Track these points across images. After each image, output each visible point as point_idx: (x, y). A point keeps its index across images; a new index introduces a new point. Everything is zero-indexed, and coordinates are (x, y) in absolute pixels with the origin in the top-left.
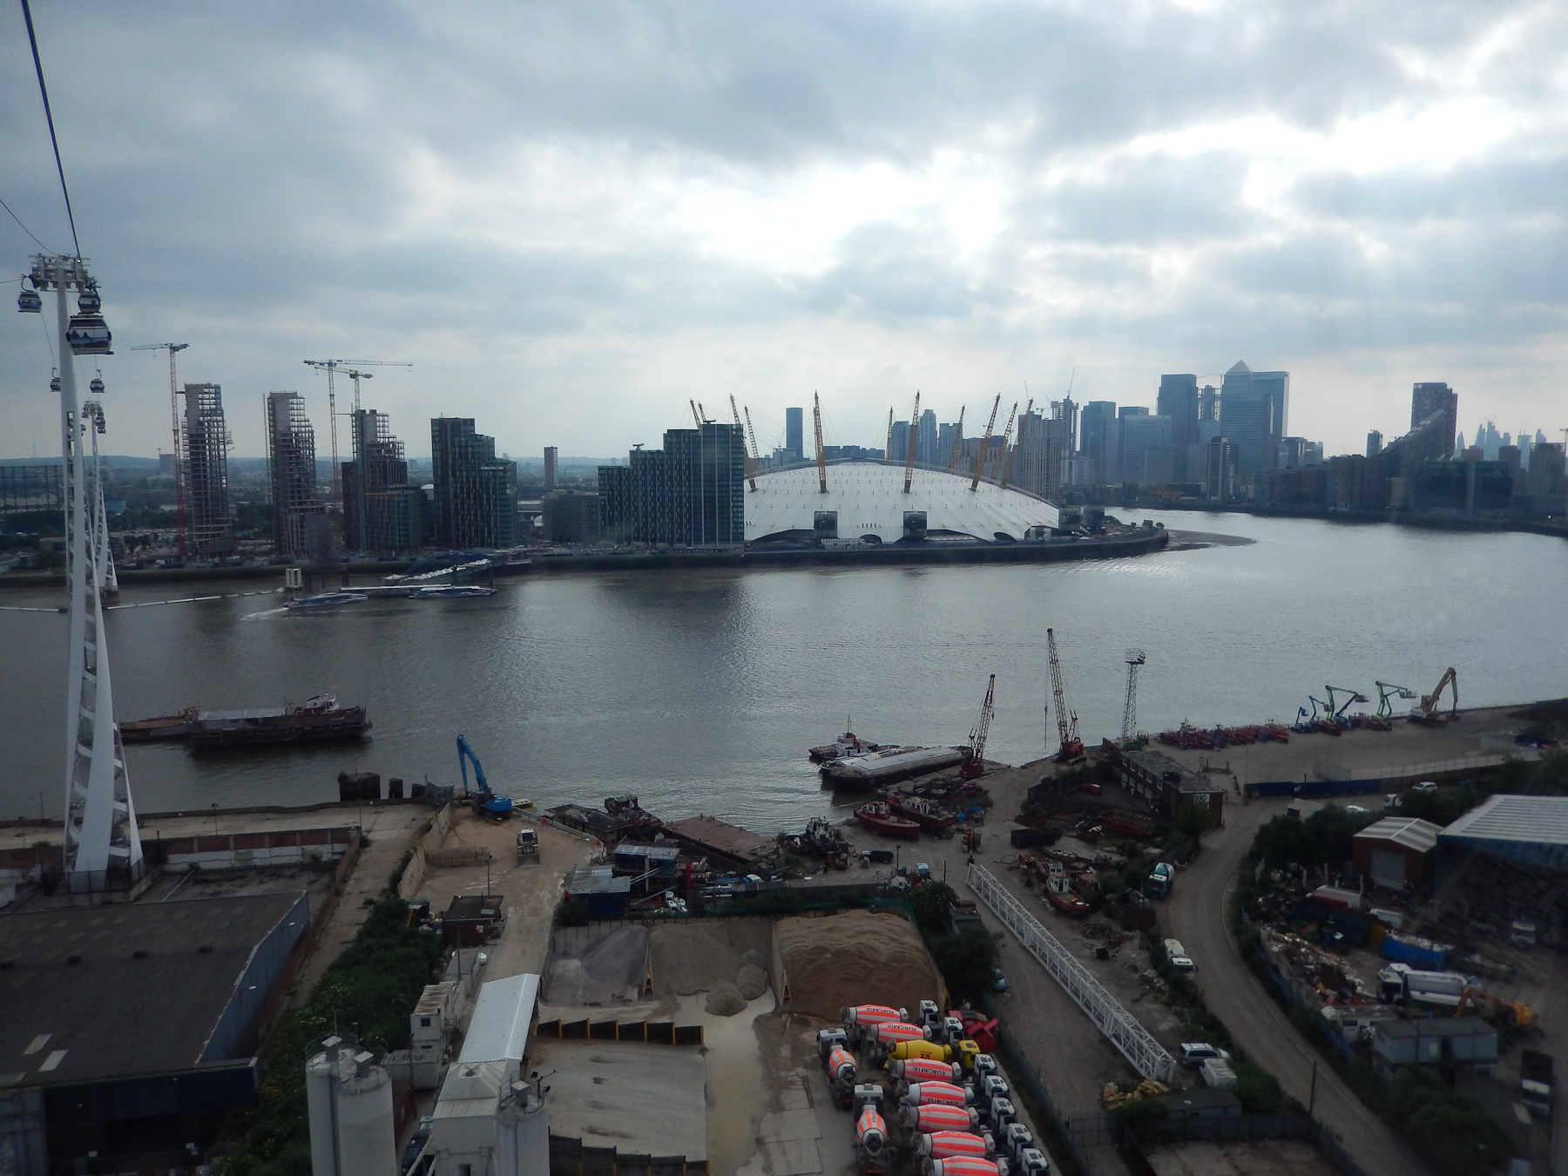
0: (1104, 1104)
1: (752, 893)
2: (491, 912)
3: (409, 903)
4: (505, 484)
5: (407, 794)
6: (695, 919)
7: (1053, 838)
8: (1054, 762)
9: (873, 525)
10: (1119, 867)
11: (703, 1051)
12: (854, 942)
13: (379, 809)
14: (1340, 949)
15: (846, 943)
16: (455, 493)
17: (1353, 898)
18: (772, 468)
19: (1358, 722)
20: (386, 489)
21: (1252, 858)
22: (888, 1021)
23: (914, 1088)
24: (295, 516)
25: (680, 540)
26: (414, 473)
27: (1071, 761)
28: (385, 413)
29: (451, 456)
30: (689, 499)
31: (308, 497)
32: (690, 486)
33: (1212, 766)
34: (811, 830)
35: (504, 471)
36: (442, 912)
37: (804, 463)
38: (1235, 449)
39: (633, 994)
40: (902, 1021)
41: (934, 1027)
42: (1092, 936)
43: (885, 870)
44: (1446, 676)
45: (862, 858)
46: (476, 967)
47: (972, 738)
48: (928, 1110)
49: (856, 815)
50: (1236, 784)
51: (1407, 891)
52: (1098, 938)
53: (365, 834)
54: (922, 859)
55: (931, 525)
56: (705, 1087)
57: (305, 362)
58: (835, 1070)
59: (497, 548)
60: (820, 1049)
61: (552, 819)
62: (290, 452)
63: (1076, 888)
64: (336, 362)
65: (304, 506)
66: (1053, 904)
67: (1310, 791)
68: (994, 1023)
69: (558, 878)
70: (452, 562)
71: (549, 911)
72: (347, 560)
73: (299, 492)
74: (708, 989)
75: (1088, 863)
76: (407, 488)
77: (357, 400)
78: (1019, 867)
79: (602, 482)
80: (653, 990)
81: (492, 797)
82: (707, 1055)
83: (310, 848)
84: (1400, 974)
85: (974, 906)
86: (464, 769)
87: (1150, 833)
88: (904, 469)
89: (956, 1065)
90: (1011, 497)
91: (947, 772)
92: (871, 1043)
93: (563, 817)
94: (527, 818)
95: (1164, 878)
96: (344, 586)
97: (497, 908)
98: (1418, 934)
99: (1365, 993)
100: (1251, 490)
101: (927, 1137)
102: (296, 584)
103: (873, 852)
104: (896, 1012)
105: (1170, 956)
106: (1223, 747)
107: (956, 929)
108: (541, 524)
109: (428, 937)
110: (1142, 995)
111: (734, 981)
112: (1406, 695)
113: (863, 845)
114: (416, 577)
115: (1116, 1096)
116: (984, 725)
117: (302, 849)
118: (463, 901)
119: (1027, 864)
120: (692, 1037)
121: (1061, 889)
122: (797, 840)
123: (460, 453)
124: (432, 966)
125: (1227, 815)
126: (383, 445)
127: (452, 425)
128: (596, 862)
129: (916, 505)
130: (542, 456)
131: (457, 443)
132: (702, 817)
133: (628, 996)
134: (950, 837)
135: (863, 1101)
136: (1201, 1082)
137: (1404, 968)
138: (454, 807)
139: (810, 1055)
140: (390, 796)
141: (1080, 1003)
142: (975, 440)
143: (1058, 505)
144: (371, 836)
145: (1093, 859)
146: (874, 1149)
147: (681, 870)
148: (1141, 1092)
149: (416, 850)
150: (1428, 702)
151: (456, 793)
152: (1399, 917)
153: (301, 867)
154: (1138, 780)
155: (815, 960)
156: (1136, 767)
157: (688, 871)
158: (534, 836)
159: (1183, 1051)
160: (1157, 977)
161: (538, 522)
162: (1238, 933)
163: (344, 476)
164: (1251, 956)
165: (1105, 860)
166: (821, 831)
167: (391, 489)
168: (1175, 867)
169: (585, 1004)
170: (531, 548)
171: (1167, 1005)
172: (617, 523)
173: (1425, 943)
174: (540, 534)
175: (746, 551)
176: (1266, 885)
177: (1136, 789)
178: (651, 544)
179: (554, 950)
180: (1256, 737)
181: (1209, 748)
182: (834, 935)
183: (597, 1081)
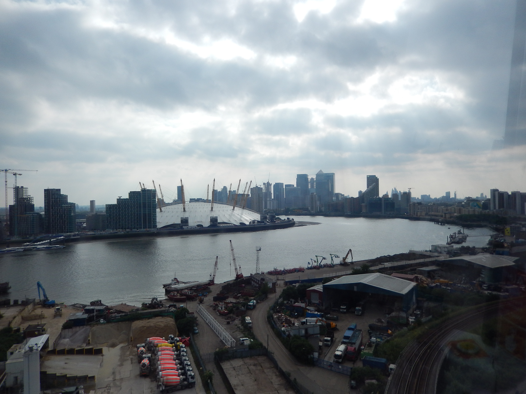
0: (214, 351)
2: (40, 327)
3: (13, 328)
4: (71, 211)
5: (19, 303)
6: (107, 324)
7: (227, 298)
8: (232, 281)
9: (201, 222)
10: (241, 303)
11: (103, 355)
12: (154, 324)
13: (8, 308)
14: (295, 317)
15: (152, 325)
16: (52, 215)
17: (303, 305)
19: (325, 266)
20: (26, 214)
21: (280, 297)
22: (158, 340)
23: (160, 353)
25: (134, 228)
27: (239, 280)
28: (27, 187)
29: (51, 203)
32: (138, 210)
33: (279, 279)
34: (152, 301)
35: (71, 206)
36: (24, 330)
39: (84, 345)
40: (162, 340)
41: (171, 341)
42: (228, 319)
44: (349, 252)
45: (166, 307)
47: (211, 276)
48: (162, 357)
49: (169, 297)
51: (318, 303)
53: (2, 314)
54: (182, 304)
55: (219, 221)
56: (101, 363)
59: (68, 233)
60: (136, 349)
61: (70, 306)
63: (226, 308)
64: (8, 170)
66: (219, 313)
67: (303, 281)
68: (190, 339)
69: (67, 318)
70: (50, 238)
71: (61, 327)
72: (9, 239)
74: (108, 342)
75: (233, 303)
76: (34, 213)
77: (16, 183)
78: (213, 306)
79: (107, 209)
80: (91, 343)
81: (48, 300)
84: (306, 319)
85: (194, 313)
86: (39, 293)
87: (253, 294)
88: (211, 203)
89: (174, 348)
90: (246, 211)
92: (152, 346)
93: (74, 306)
95: (252, 304)
97: (43, 327)
98: (316, 311)
99: (297, 325)
100: (323, 209)
101: (159, 362)
103: (170, 305)
104: (161, 338)
105: (246, 320)
106: (284, 274)
107: (186, 319)
108: (85, 226)
110: (236, 331)
111: (117, 339)
112: (338, 257)
113: (168, 304)
114: (34, 243)
116: (215, 272)
118: (32, 326)
119: (215, 305)
120: (99, 352)
121: (222, 309)
122: (148, 304)
123: (55, 201)
125: (277, 289)
126: (25, 199)
127: (52, 191)
129: (215, 215)
132: (122, 304)
133: (82, 346)
134: (196, 300)
135: (145, 357)
136: (242, 346)
137: (308, 318)
138: (35, 305)
139: (134, 353)
140: (13, 304)
141: (217, 333)
143: (261, 214)
145: (235, 302)
146: (144, 367)
147: (106, 313)
149: (18, 315)
150: (344, 259)
151: (36, 300)
152: (313, 308)
154: (256, 282)
155: (142, 329)
157: (109, 313)
158: (60, 309)
159: (240, 340)
160: (241, 326)
161: (85, 225)
163: (10, 210)
164: (270, 319)
165: (239, 302)
166: (155, 300)
167: (28, 214)
168: (257, 302)
170: (80, 233)
171: (242, 332)
172: (112, 223)
173: (316, 313)
174: (84, 228)
175: (157, 231)
176: (282, 304)
177: (255, 285)
178: (124, 230)
179: (61, 337)
180: (295, 271)
181: (281, 274)
182: (149, 323)
183: (66, 363)
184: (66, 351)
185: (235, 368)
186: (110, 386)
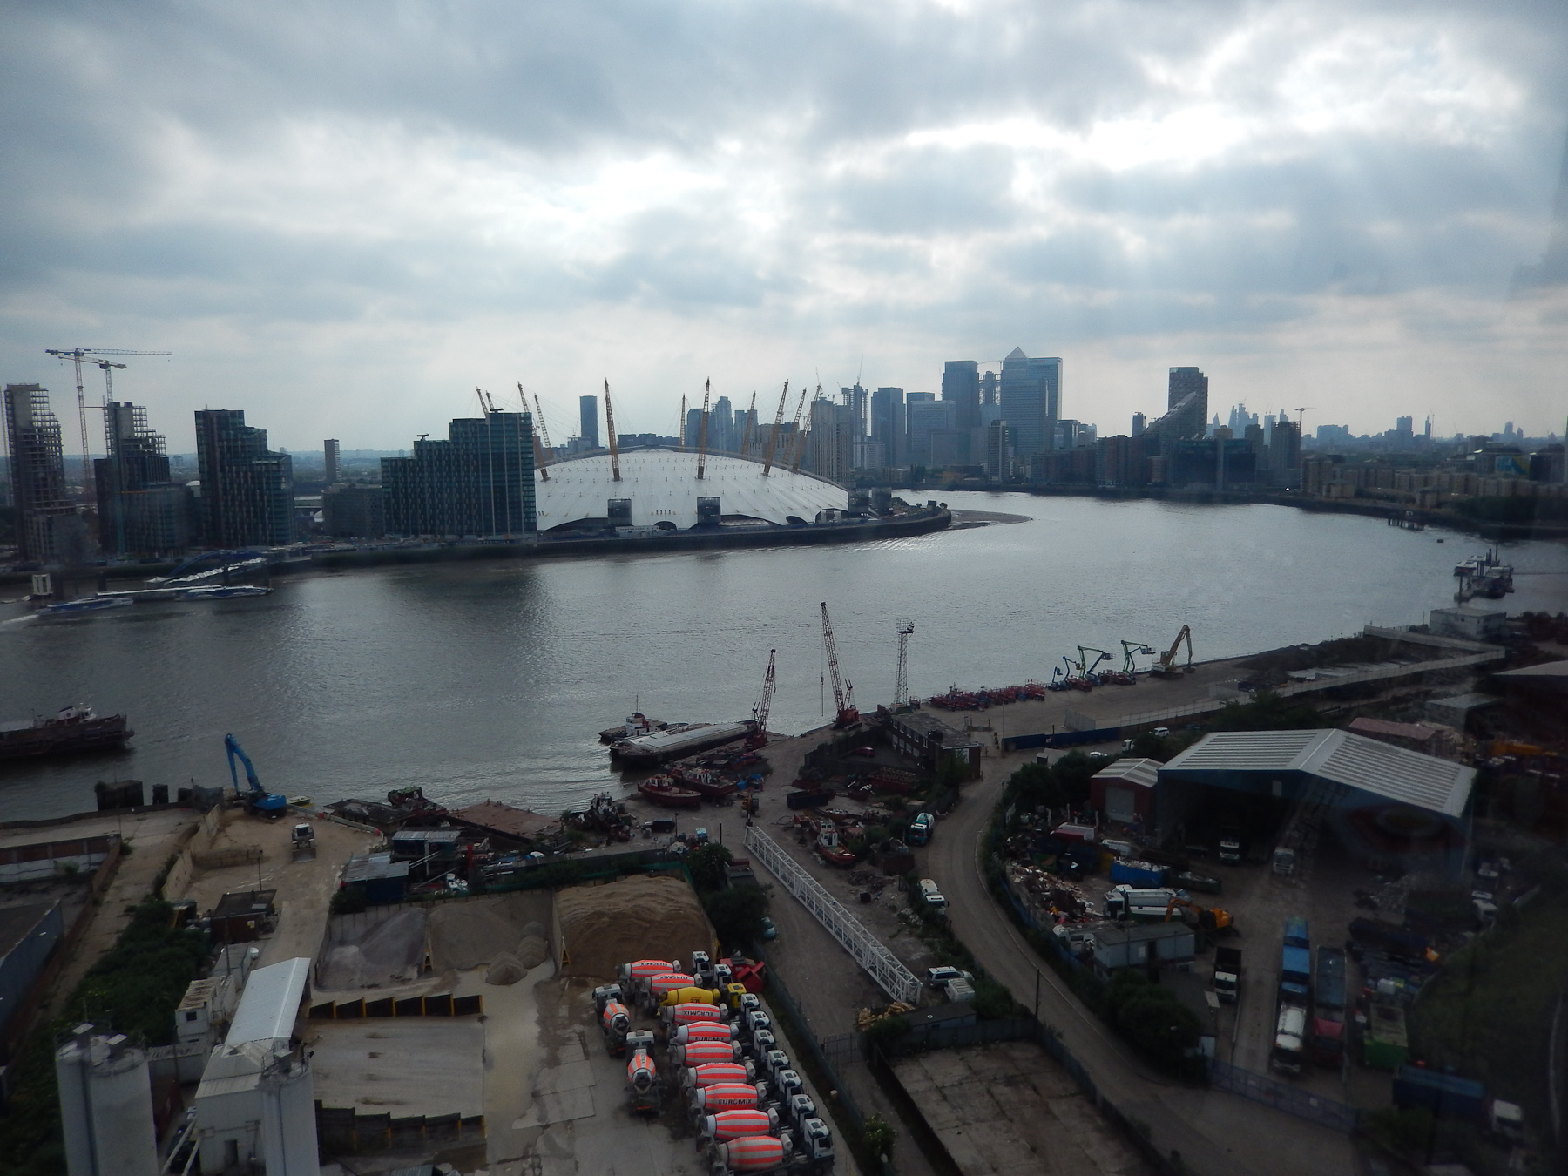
0: (858, 1026)
1: (533, 867)
2: (263, 906)
3: (174, 905)
4: (280, 478)
5: (173, 798)
6: (475, 897)
7: (827, 797)
8: (831, 729)
9: (668, 512)
10: (884, 820)
11: (482, 1019)
12: (630, 905)
13: (141, 816)
14: (1076, 877)
15: (623, 906)
16: (225, 490)
17: (1087, 832)
18: (566, 458)
19: (1106, 679)
20: (146, 487)
21: (1005, 803)
22: (660, 973)
23: (683, 1030)
24: (42, 519)
25: (470, 532)
26: (180, 470)
27: (848, 727)
28: (142, 405)
29: (218, 450)
30: (477, 489)
31: (56, 498)
32: (478, 476)
33: (975, 725)
34: (595, 806)
35: (278, 464)
36: (209, 910)
37: (599, 451)
38: (1014, 431)
39: (413, 973)
40: (675, 972)
41: (705, 975)
42: (857, 883)
43: (664, 838)
44: (1182, 633)
45: (644, 829)
46: (247, 962)
47: (755, 711)
48: (694, 1047)
49: (640, 789)
50: (996, 739)
51: (1136, 823)
52: (862, 884)
53: (126, 842)
54: (700, 825)
55: (725, 510)
56: (484, 1051)
57: (48, 351)
58: (608, 1021)
59: (273, 545)
60: (596, 1006)
61: (332, 814)
62: (33, 449)
63: (844, 842)
64: (83, 351)
65: (52, 507)
66: (823, 857)
67: (1058, 741)
68: (761, 965)
69: (335, 871)
70: (223, 561)
71: (325, 902)
72: (104, 564)
73: (46, 492)
74: (489, 961)
75: (857, 818)
76: (169, 486)
77: (110, 392)
78: (793, 827)
79: (385, 474)
80: (432, 967)
81: (265, 795)
82: (487, 1023)
83: (64, 860)
84: (1122, 893)
85: (747, 863)
86: (233, 769)
87: (915, 788)
88: (697, 455)
89: (724, 1006)
90: (802, 481)
91: (731, 745)
92: (645, 995)
93: (343, 811)
94: (303, 814)
95: (924, 827)
96: (100, 591)
97: (269, 902)
98: (1142, 858)
99: (1094, 912)
100: (1028, 471)
101: (692, 1070)
102: (45, 591)
103: (655, 823)
104: (669, 965)
105: (925, 894)
106: (987, 707)
107: (730, 885)
108: (321, 520)
109: (194, 935)
110: (899, 931)
111: (515, 952)
112: (1147, 651)
113: (646, 817)
114: (182, 579)
115: (869, 1019)
116: (767, 698)
117: (55, 862)
118: (233, 898)
119: (801, 823)
120: (470, 1006)
121: (830, 843)
122: (582, 816)
123: (229, 448)
124: (200, 965)
125: (985, 768)
126: (141, 440)
127: (219, 417)
128: (376, 851)
129: (709, 491)
130: (322, 449)
131: (224, 436)
132: (489, 802)
133: (407, 976)
134: (731, 803)
135: (636, 1045)
136: (946, 999)
137: (1128, 888)
138: (223, 809)
139: (587, 1012)
140: (155, 802)
141: (842, 942)
142: (767, 426)
143: (848, 489)
144: (132, 844)
145: (862, 815)
146: (643, 1087)
147: (463, 852)
148: (891, 1013)
149: (181, 852)
150: (1166, 657)
151: (226, 794)
152: (1127, 845)
153: (54, 881)
154: (907, 741)
155: (594, 924)
156: (905, 728)
157: (470, 852)
158: (310, 831)
159: (930, 974)
160: (913, 914)
161: (319, 518)
162: (987, 870)
163: (97, 473)
164: (998, 889)
165: (873, 815)
166: (605, 806)
167: (152, 487)
168: (935, 816)
169: (363, 987)
170: (309, 545)
171: (920, 937)
172: (402, 516)
173: (1146, 866)
174: (317, 530)
175: (538, 541)
176: (1016, 826)
177: (905, 749)
178: (439, 536)
179: (330, 938)
180: (1017, 696)
181: (975, 708)
182: (612, 900)
183: (373, 1056)
184: (364, 1008)
185: (946, 1092)
186: (538, 1152)
